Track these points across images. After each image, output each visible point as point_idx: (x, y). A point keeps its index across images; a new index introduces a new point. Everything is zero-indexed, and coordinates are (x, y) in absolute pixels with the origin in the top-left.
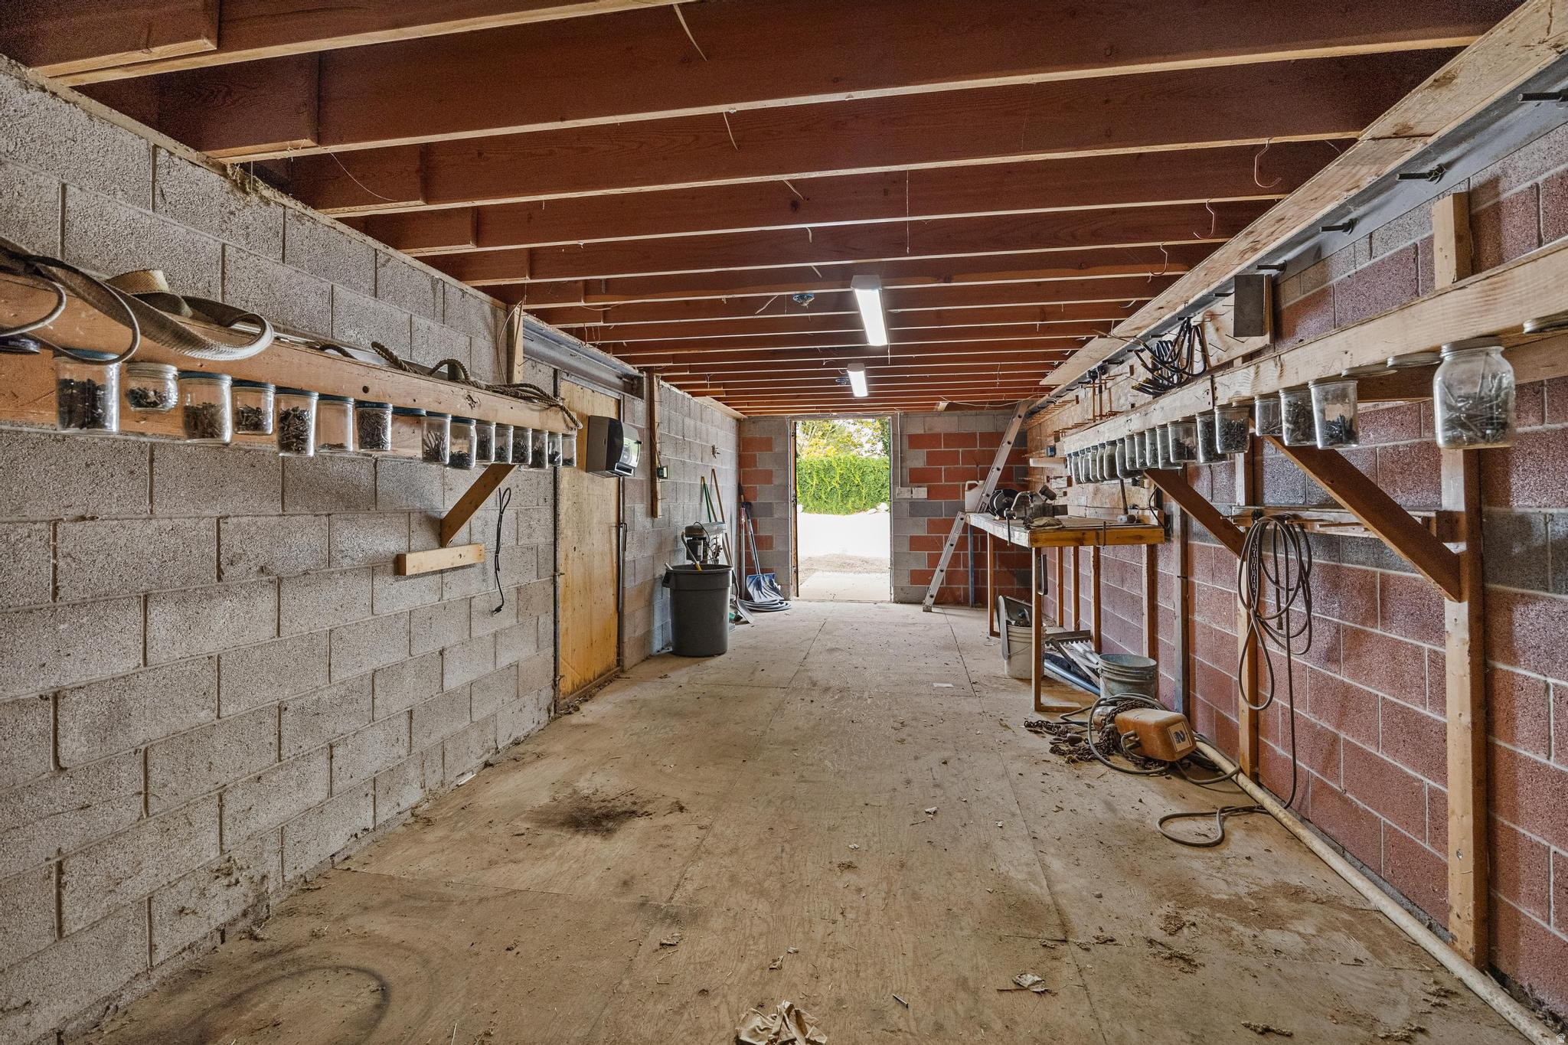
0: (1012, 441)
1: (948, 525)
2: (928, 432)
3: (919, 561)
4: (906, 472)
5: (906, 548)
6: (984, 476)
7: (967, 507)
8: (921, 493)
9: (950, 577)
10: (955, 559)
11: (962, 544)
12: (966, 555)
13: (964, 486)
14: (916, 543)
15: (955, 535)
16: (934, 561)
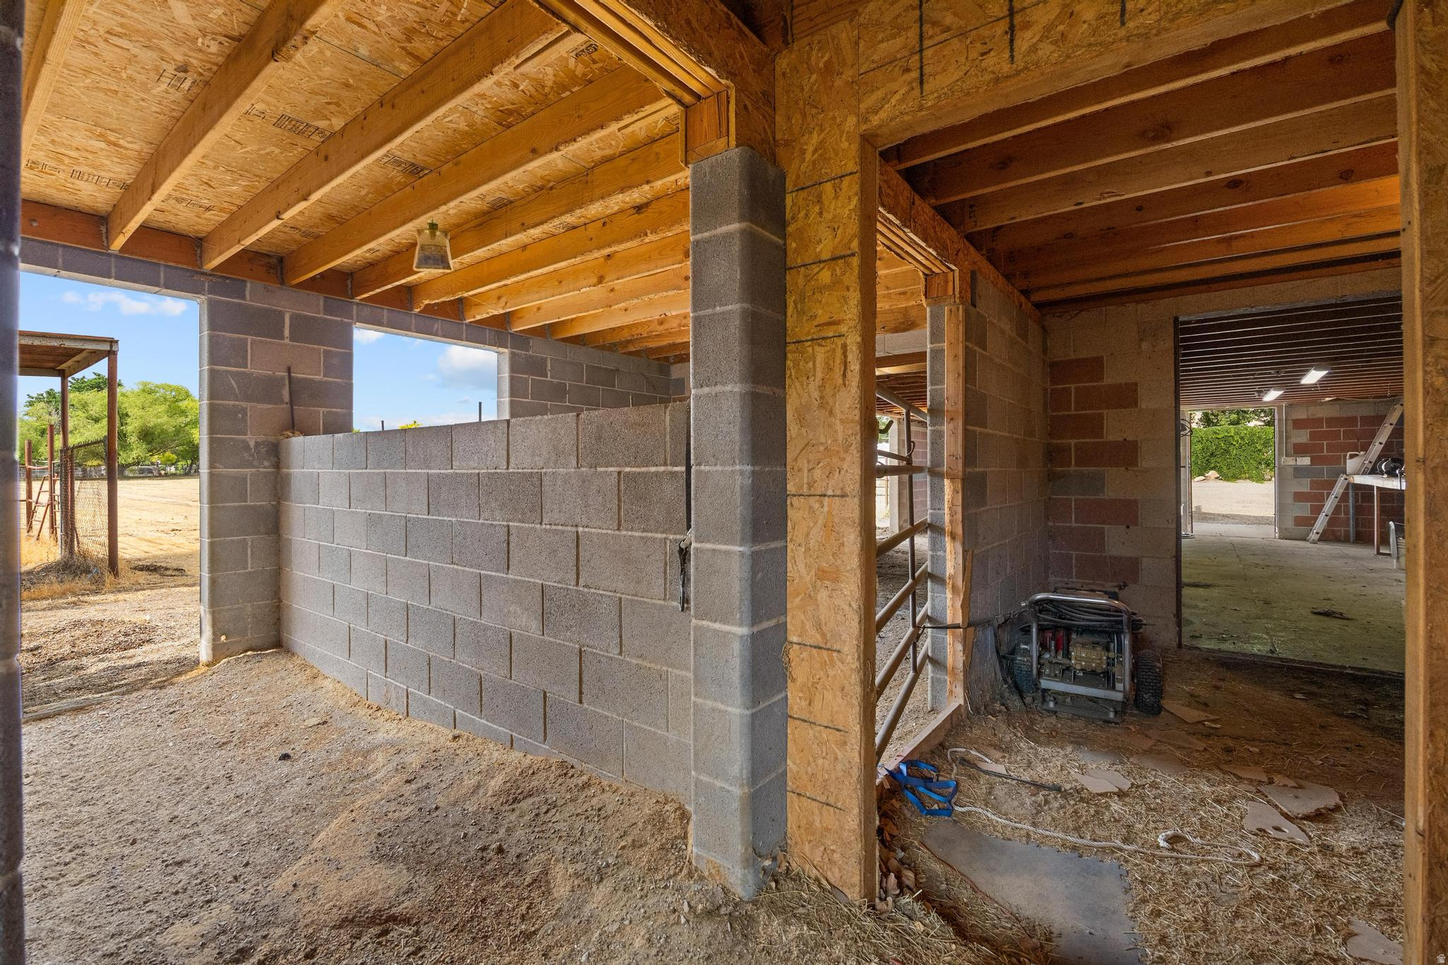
0: (1394, 423)
1: (1331, 485)
2: (1311, 417)
3: (1304, 510)
4: (1291, 447)
5: (1290, 500)
6: (1365, 448)
7: (1349, 470)
8: (1305, 461)
9: (1332, 521)
10: (1337, 509)
11: (1344, 497)
12: (1347, 507)
13: (1345, 456)
14: (1299, 497)
15: (1338, 489)
16: (1317, 510)
